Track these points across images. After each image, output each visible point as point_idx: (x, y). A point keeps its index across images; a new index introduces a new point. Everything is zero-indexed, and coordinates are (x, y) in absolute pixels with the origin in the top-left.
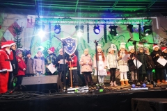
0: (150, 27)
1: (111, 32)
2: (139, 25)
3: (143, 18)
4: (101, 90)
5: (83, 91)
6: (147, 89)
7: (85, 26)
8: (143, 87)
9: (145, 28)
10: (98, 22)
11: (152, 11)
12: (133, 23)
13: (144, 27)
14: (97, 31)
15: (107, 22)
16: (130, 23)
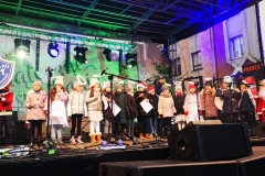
0: (134, 56)
1: (77, 57)
2: (121, 51)
3: (127, 42)
4: (52, 152)
5: (18, 154)
6: (124, 147)
7: (33, 42)
8: (118, 144)
9: (128, 56)
10: (57, 38)
11: (138, 33)
12: (112, 47)
13: (126, 55)
14: (54, 52)
15: (72, 41)
16: (107, 46)
